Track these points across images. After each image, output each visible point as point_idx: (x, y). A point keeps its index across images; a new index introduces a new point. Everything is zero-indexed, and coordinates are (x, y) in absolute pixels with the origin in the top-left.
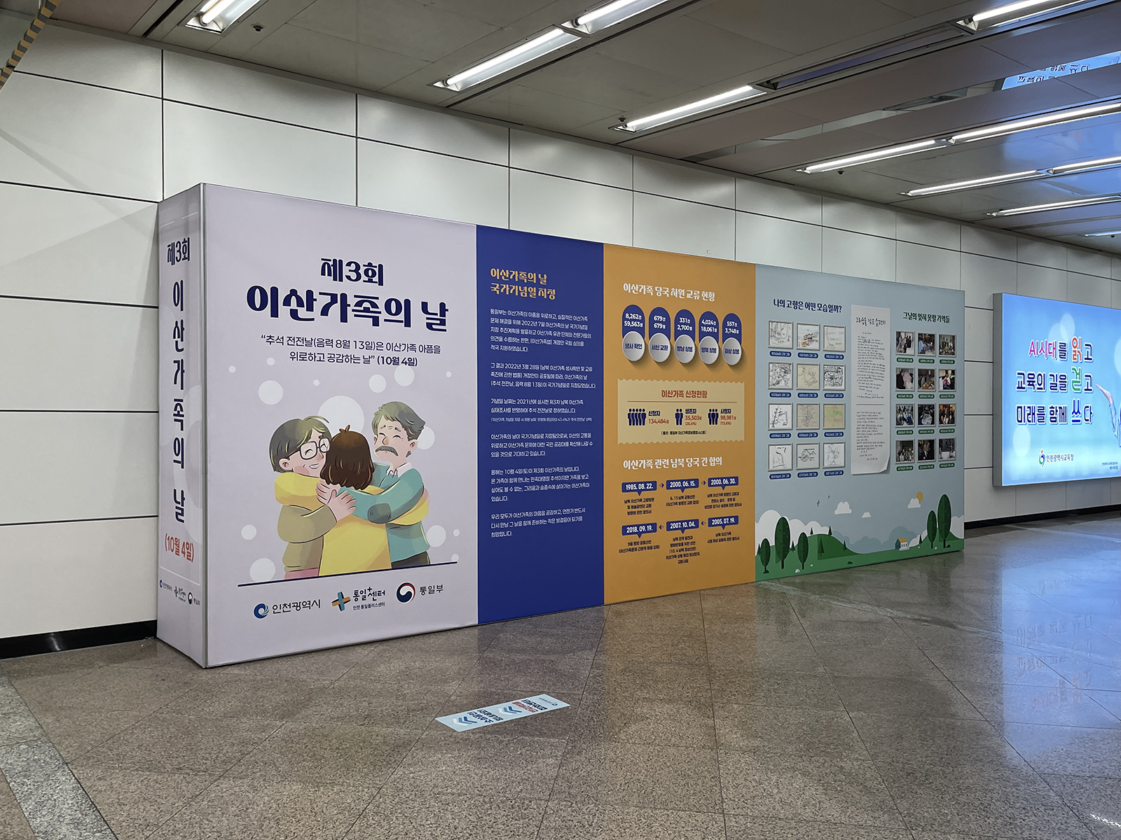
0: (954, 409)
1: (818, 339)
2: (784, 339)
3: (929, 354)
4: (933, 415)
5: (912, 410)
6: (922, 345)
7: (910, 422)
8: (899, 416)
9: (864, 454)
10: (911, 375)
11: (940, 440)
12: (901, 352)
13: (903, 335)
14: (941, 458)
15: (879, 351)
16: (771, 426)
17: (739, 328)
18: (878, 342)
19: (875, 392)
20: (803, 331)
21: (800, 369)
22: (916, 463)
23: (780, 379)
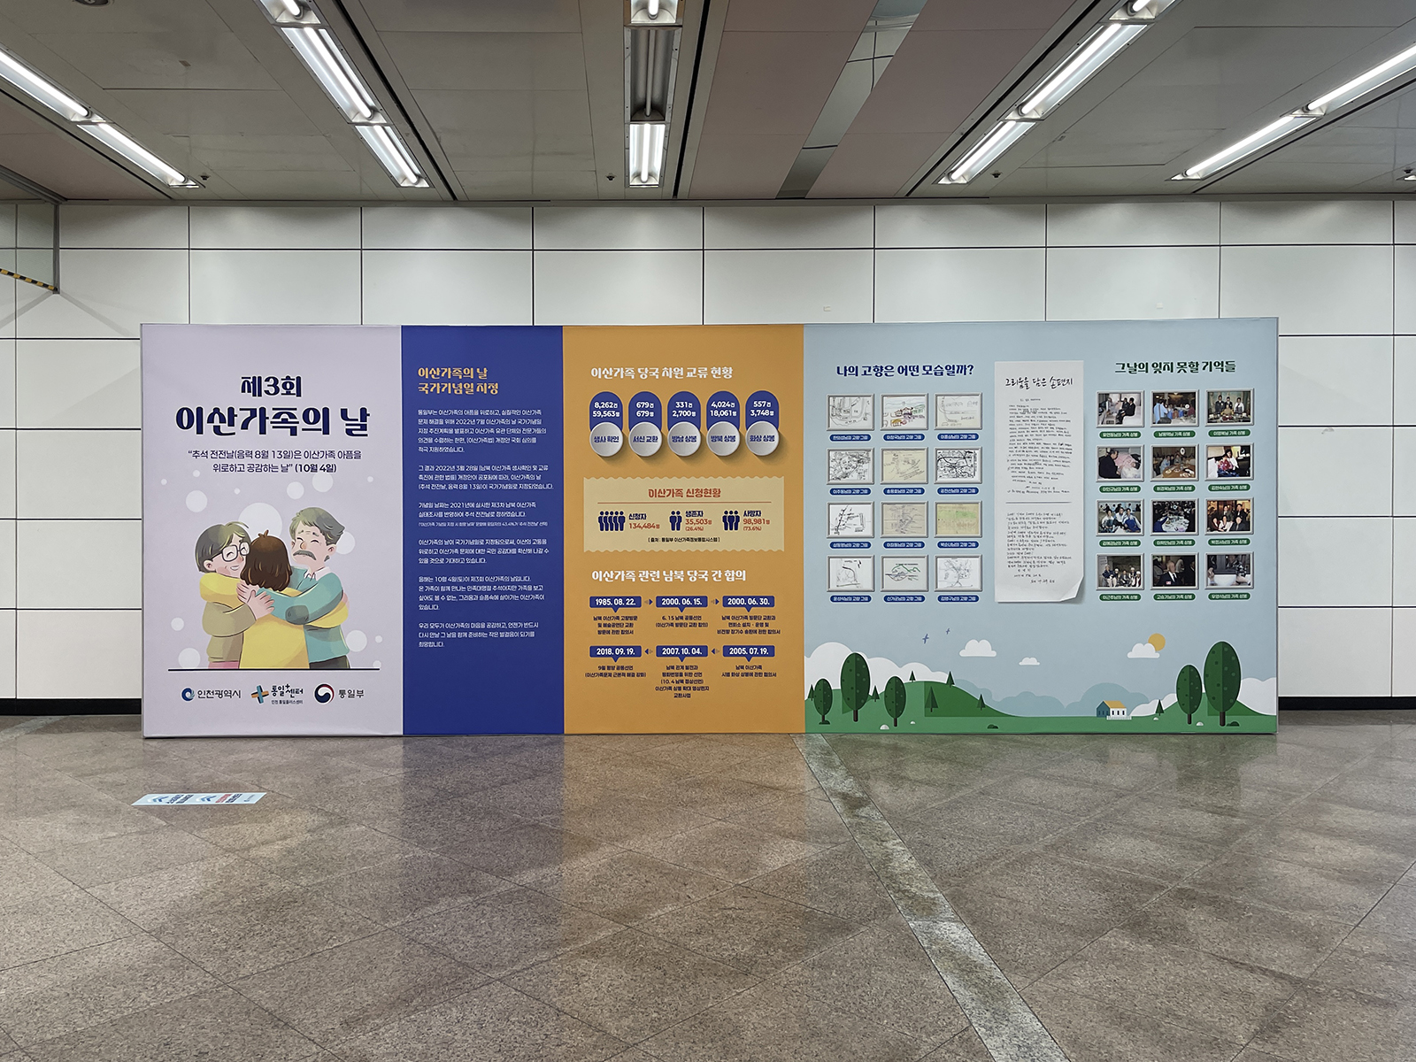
0: (1246, 506)
1: (924, 413)
2: (857, 417)
3: (1181, 423)
4: (1191, 518)
5: (1138, 509)
6: (1162, 409)
7: (1132, 526)
8: (1106, 518)
9: (1020, 573)
10: (1136, 457)
11: (1209, 556)
12: (1109, 422)
13: (1115, 398)
14: (1213, 585)
15: (1058, 425)
16: (832, 533)
17: (775, 407)
18: (1053, 411)
19: (1047, 483)
20: (892, 406)
21: (888, 457)
22: (1148, 589)
23: (848, 471)
